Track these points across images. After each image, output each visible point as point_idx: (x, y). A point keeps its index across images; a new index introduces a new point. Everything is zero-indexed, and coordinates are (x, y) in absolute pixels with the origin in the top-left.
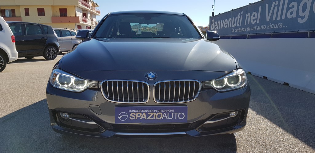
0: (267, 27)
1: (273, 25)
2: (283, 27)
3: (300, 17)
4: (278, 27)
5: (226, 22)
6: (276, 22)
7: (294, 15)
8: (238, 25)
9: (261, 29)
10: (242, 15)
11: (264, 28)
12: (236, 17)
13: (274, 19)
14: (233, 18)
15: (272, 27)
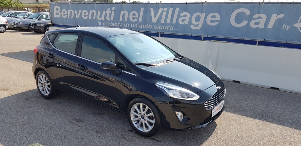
0: (153, 27)
1: (162, 27)
2: (174, 29)
3: (193, 25)
4: (167, 29)
5: (85, 13)
6: (165, 24)
7: (187, 22)
8: (108, 19)
9: (145, 27)
10: (113, 10)
11: (150, 27)
12: (104, 12)
13: (163, 21)
14: (99, 12)
15: (161, 28)
